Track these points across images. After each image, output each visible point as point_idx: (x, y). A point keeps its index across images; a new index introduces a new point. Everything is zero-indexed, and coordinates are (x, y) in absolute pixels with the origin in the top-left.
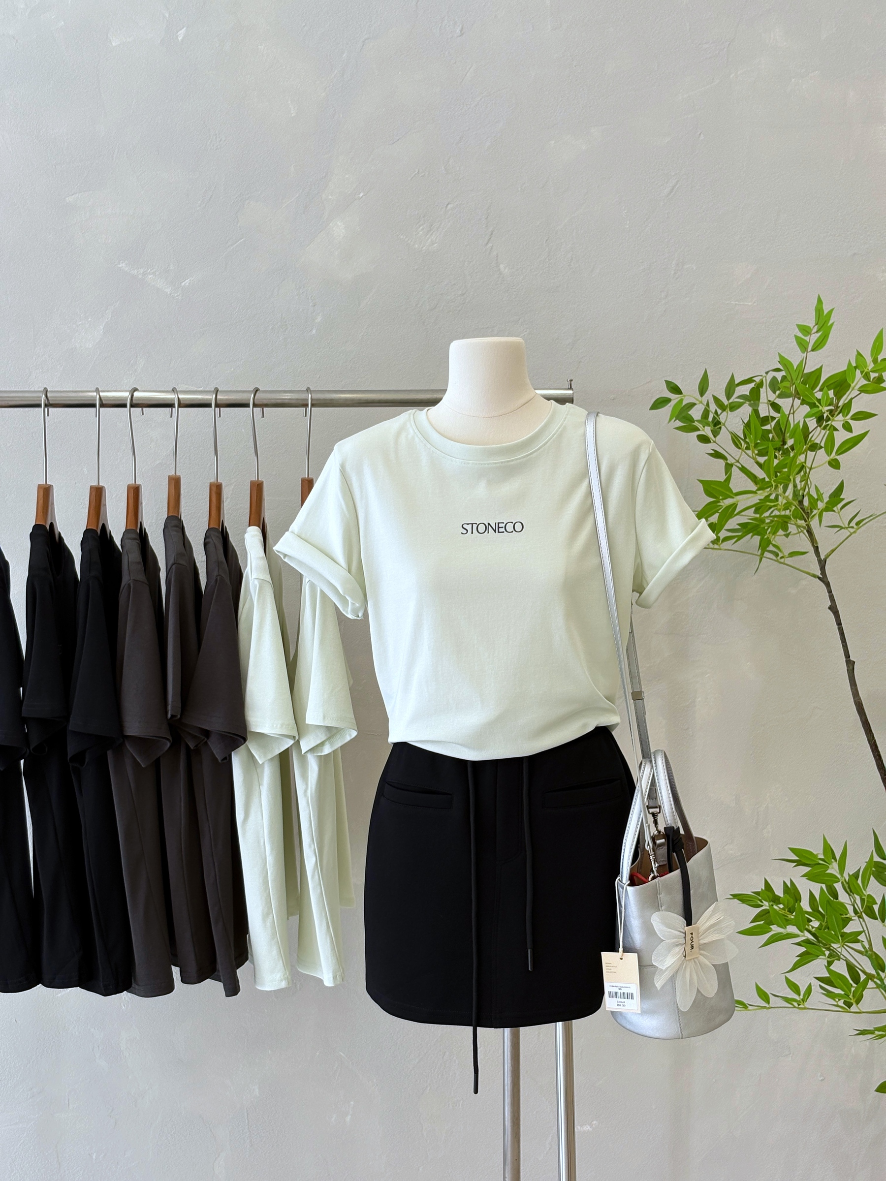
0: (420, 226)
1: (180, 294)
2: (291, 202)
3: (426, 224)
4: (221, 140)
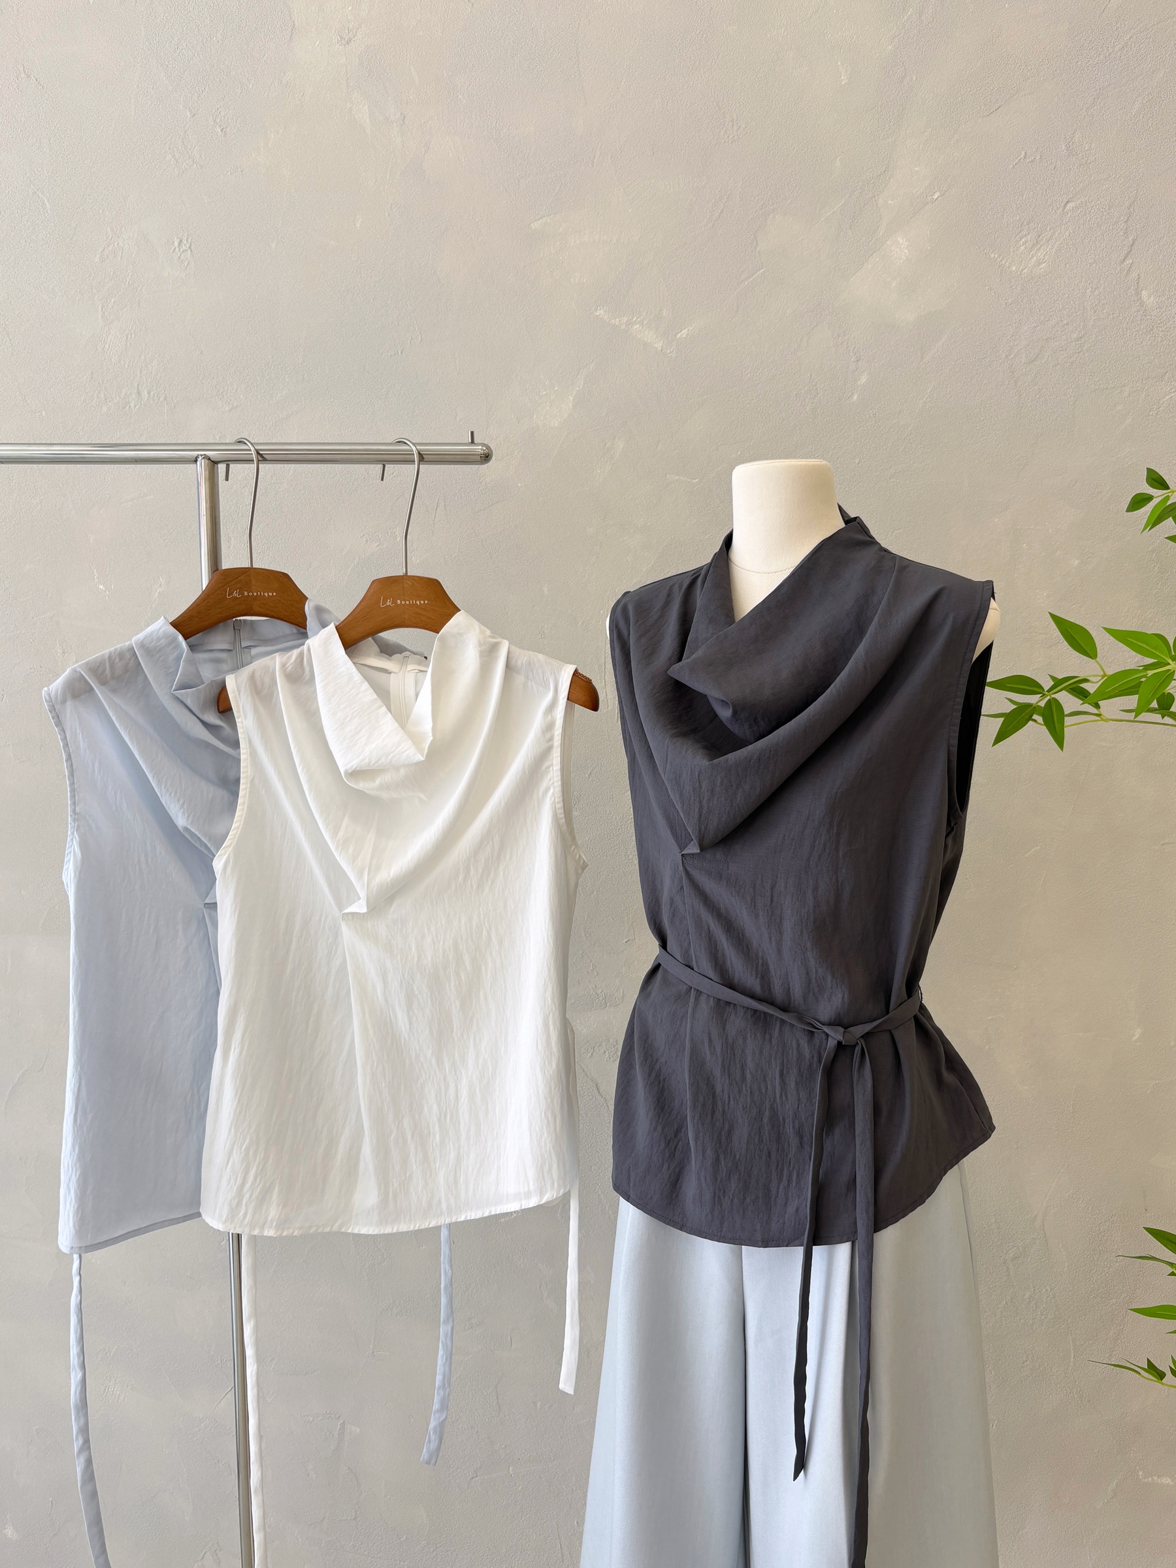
0: (1020, 240)
1: (673, 350)
2: (833, 213)
3: (1030, 235)
4: (740, 127)
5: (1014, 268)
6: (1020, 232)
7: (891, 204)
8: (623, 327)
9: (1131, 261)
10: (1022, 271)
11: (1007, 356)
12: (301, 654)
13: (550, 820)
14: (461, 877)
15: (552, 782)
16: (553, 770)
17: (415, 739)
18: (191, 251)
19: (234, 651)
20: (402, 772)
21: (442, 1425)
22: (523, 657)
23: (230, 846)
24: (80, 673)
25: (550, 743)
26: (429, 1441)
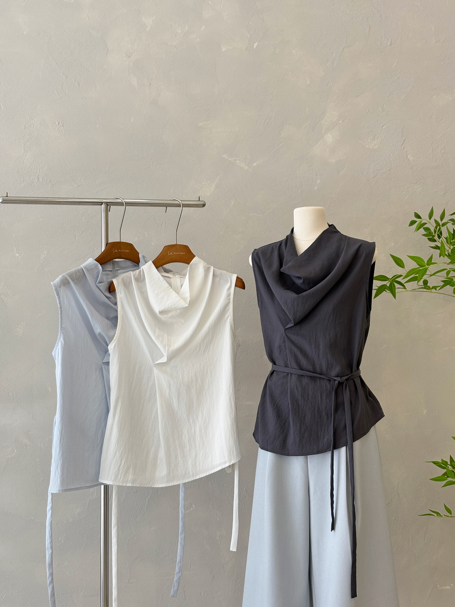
0: (369, 137)
1: (251, 170)
2: (306, 125)
3: (372, 136)
4: (273, 96)
5: (367, 146)
6: (369, 135)
7: (325, 124)
8: (233, 161)
9: (404, 146)
10: (370, 147)
11: (366, 175)
12: (140, 271)
13: (230, 328)
14: (198, 349)
15: (230, 314)
16: (230, 310)
17: (184, 299)
18: (63, 126)
19: (113, 271)
20: (178, 311)
21: (179, 578)
22: (218, 272)
23: (116, 339)
24: (66, 277)
25: (229, 301)
26: (174, 587)
